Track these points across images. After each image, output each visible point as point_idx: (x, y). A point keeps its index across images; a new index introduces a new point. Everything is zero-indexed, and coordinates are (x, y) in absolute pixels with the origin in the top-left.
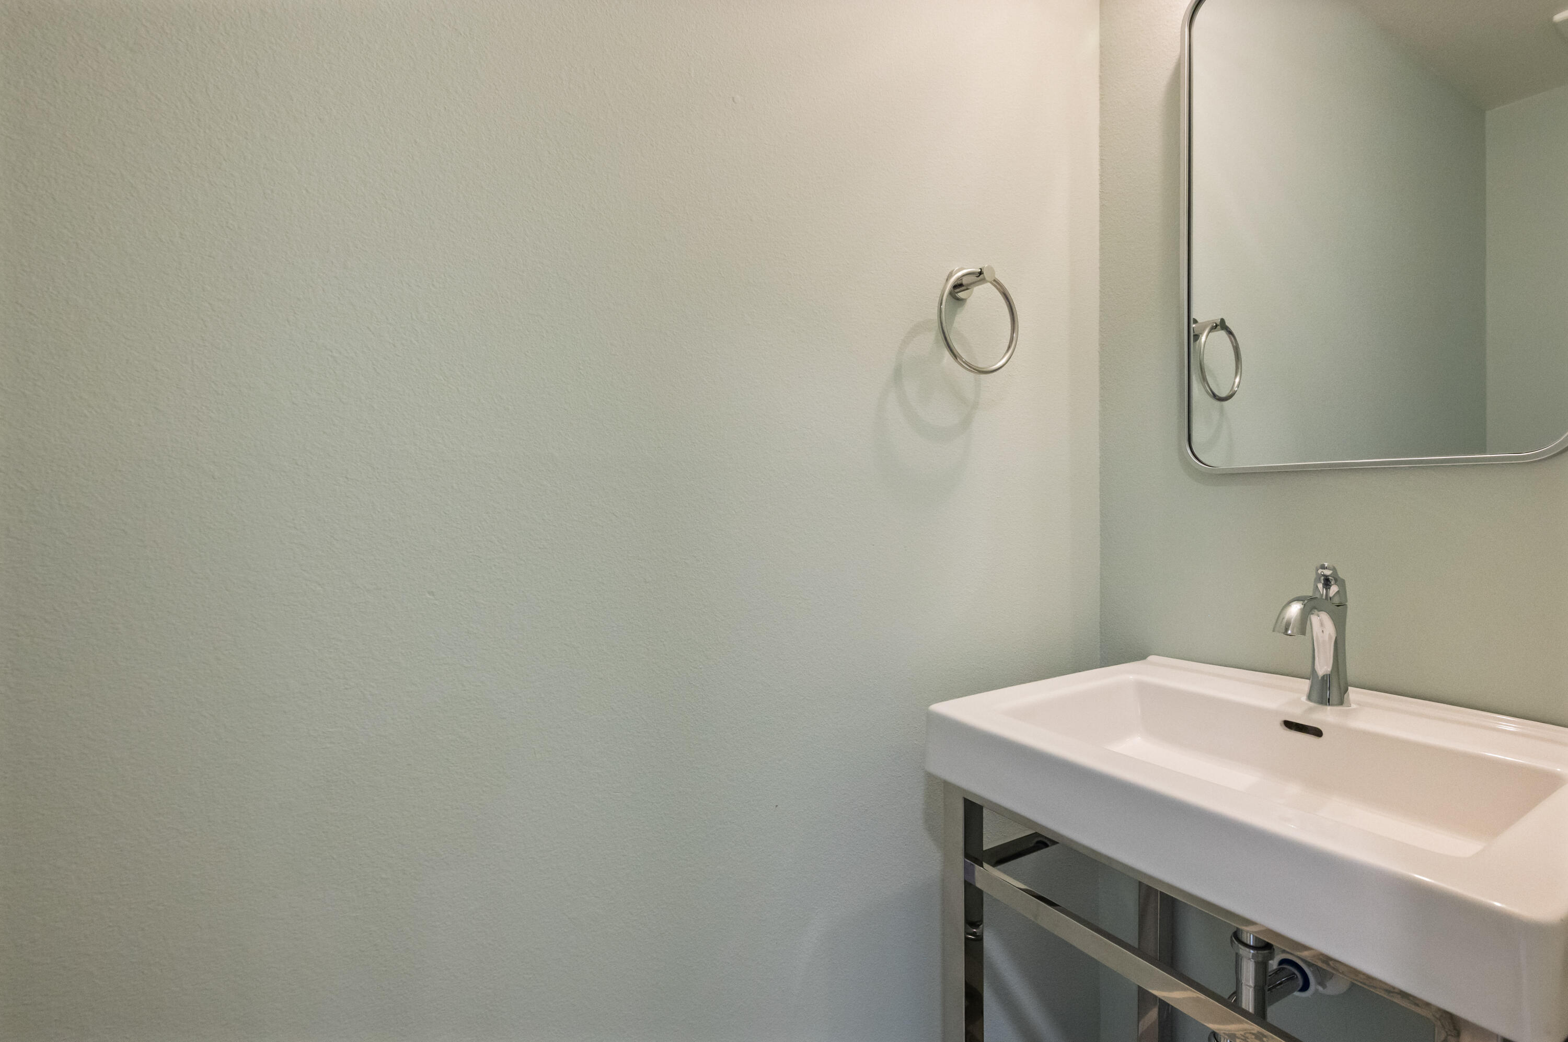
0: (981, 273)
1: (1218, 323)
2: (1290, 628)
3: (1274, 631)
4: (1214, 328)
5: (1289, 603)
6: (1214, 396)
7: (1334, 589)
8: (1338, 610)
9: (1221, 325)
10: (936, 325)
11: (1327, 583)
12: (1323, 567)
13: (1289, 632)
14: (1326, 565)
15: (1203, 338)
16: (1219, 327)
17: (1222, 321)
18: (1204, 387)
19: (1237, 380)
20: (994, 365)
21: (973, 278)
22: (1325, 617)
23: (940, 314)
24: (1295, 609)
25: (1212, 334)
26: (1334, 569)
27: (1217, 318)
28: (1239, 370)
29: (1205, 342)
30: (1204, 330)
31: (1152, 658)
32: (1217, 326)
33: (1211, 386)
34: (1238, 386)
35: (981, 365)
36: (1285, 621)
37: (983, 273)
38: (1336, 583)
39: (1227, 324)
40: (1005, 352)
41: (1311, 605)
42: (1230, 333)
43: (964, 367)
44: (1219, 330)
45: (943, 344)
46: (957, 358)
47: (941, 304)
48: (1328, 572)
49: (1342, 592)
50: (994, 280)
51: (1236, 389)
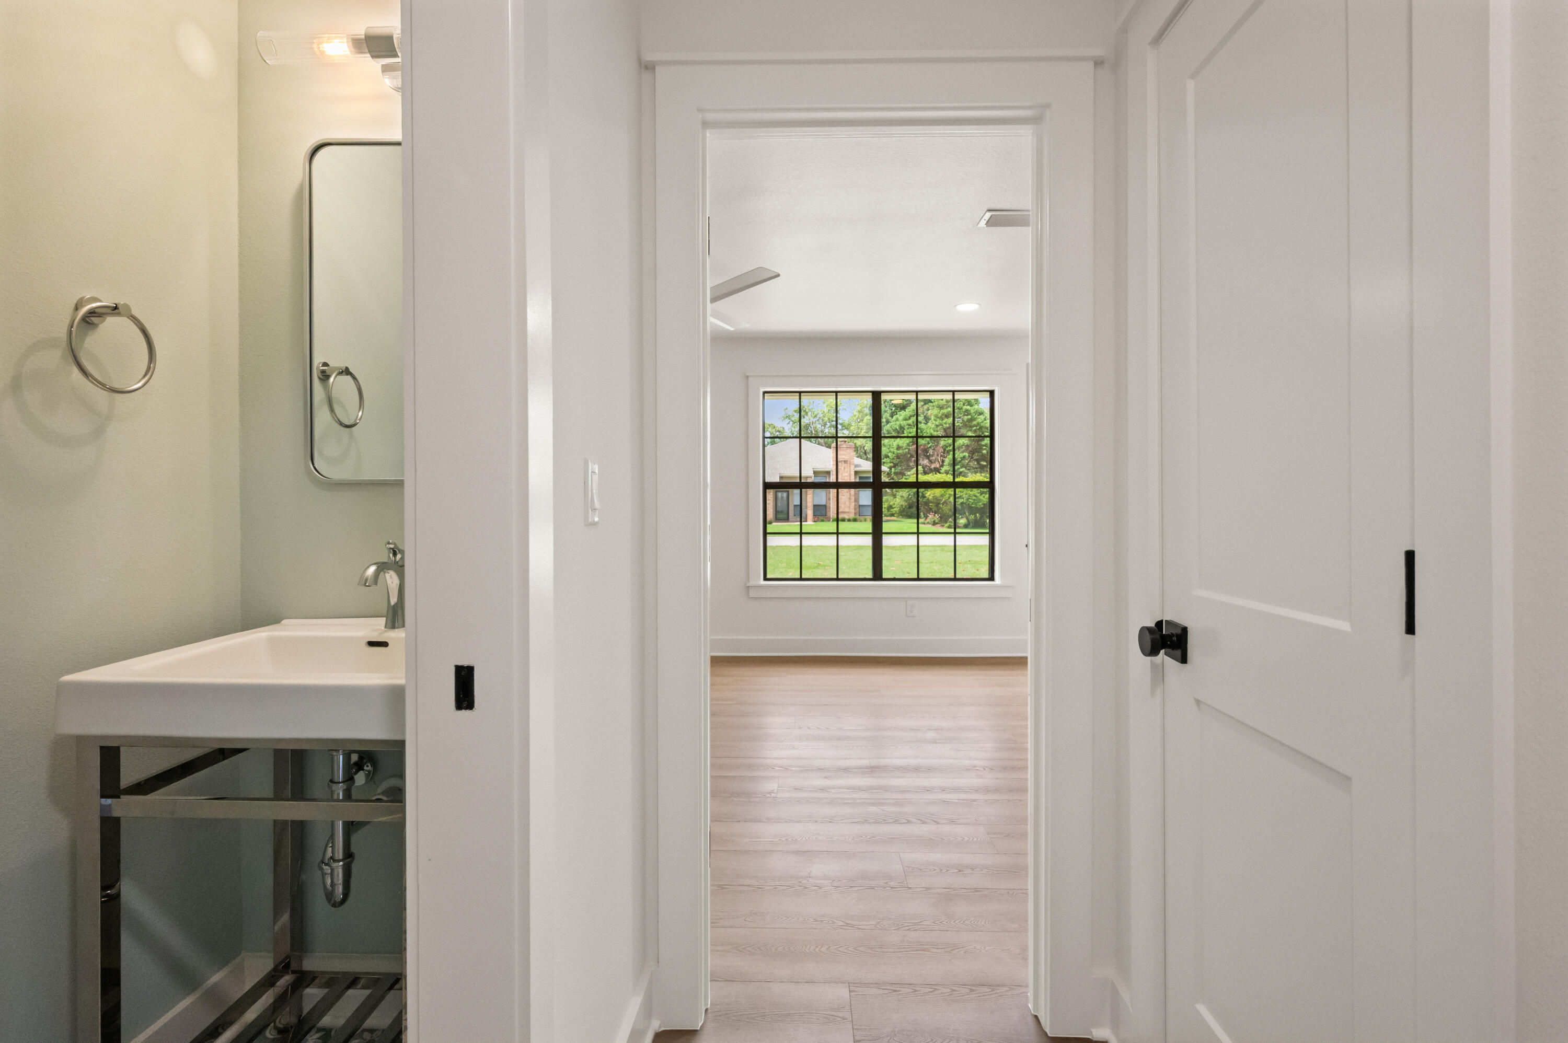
0: (116, 308)
1: (344, 370)
2: (368, 582)
3: (358, 585)
4: (341, 373)
5: (368, 567)
6: (341, 424)
7: (399, 556)
8: (399, 569)
9: (347, 372)
10: (64, 344)
11: (395, 554)
12: (389, 543)
13: (367, 584)
14: (391, 541)
15: (332, 379)
16: (344, 373)
17: (347, 368)
18: (333, 417)
19: (360, 414)
20: (129, 387)
21: (109, 311)
22: (392, 573)
23: (70, 336)
24: (372, 569)
25: (339, 377)
26: (395, 544)
27: (343, 365)
28: (362, 406)
29: (333, 382)
30: (333, 373)
31: (285, 622)
32: (342, 372)
33: (338, 416)
34: (360, 419)
35: (117, 385)
36: (365, 578)
37: (118, 309)
38: (399, 552)
39: (351, 370)
40: (141, 378)
41: (382, 567)
42: (354, 378)
43: (93, 383)
44: (344, 375)
45: (71, 359)
46: (88, 377)
47: (72, 327)
48: (392, 546)
49: (402, 558)
50: (131, 316)
51: (358, 421)
